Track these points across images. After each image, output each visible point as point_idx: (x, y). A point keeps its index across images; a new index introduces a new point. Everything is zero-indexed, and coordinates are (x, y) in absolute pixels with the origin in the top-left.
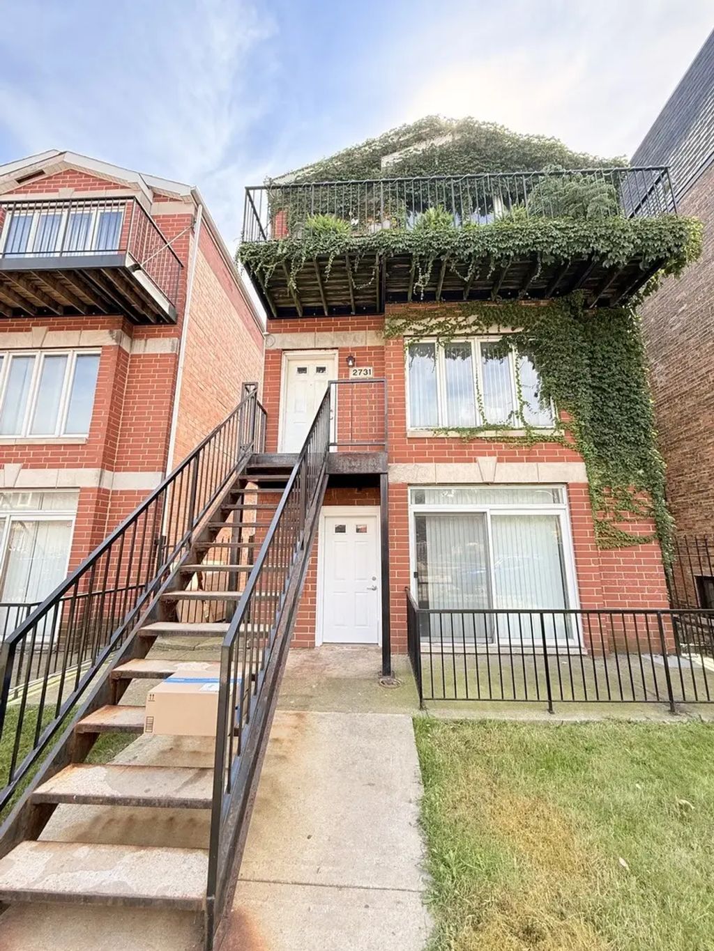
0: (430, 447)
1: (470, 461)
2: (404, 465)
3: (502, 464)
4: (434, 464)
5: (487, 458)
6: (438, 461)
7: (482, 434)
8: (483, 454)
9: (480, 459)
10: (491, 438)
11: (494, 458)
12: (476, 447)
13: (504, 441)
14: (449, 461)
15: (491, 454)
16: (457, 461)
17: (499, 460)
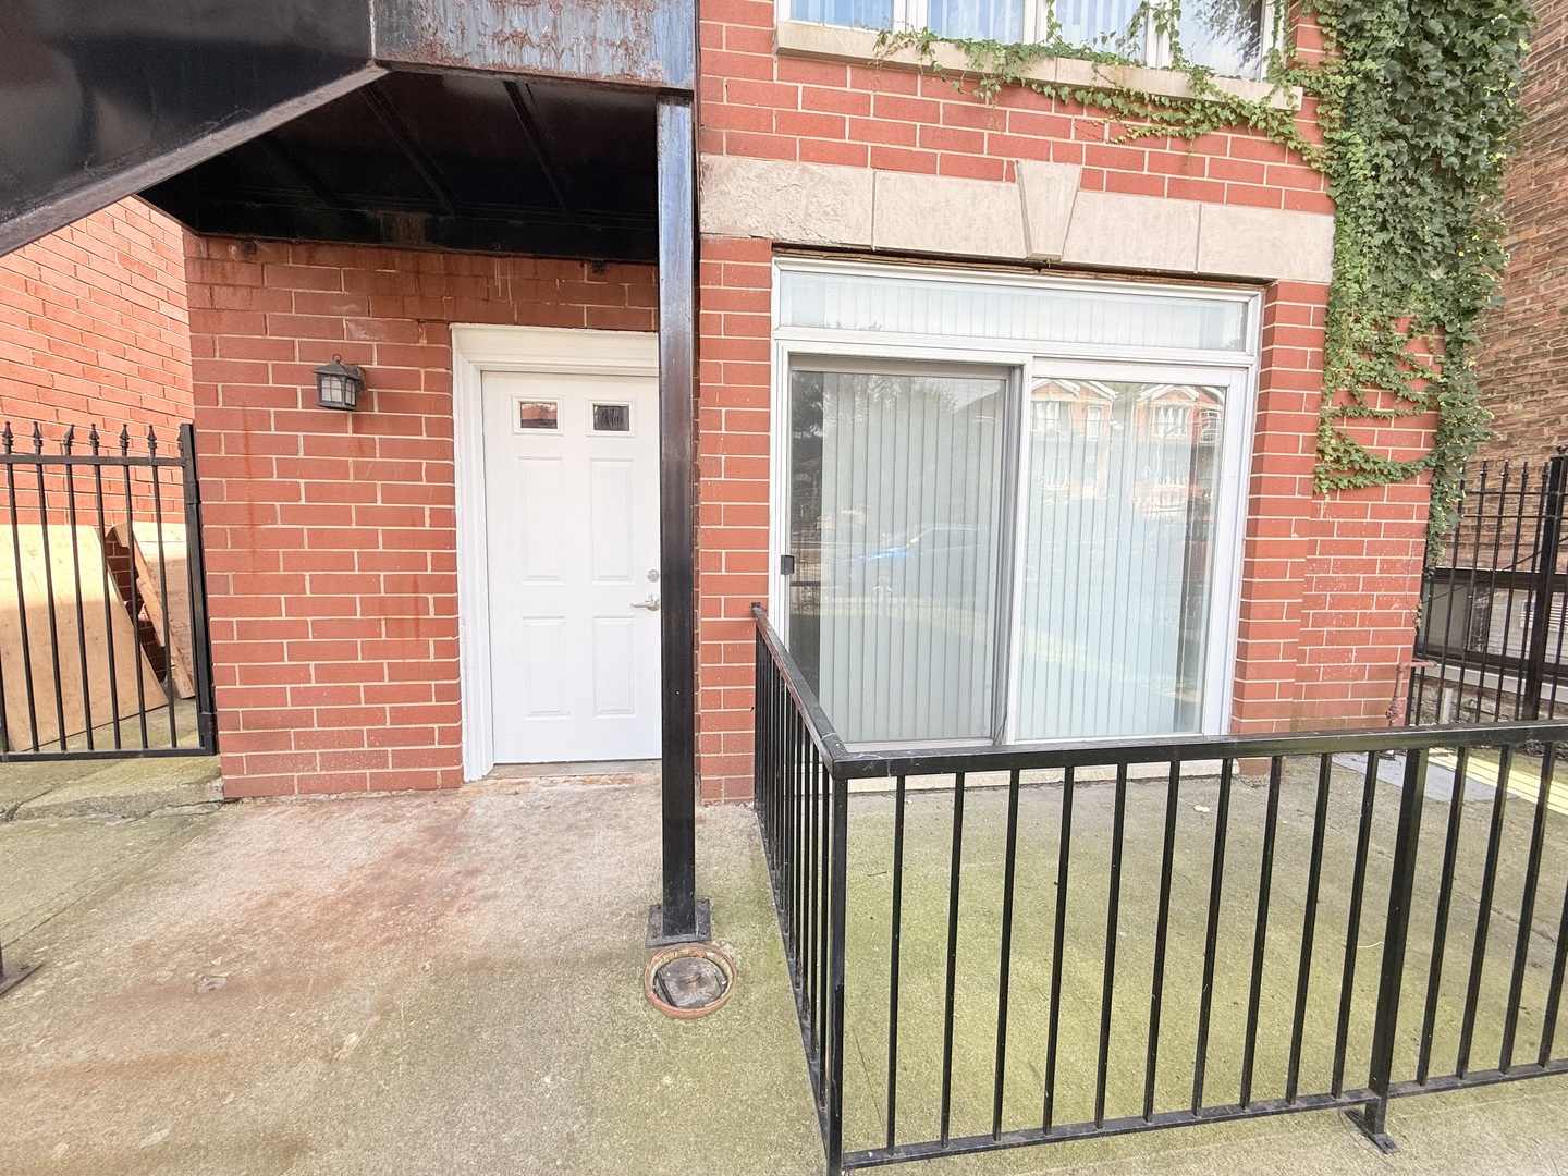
0: (860, 105)
1: (991, 172)
2: (759, 165)
3: (1093, 195)
4: (869, 171)
5: (1052, 169)
6: (884, 161)
7: (1043, 71)
8: (1038, 153)
9: (1027, 167)
10: (1075, 89)
11: (1074, 171)
12: (1020, 123)
13: (1114, 109)
14: (923, 166)
15: (1065, 155)
16: (953, 169)
17: (1089, 182)
